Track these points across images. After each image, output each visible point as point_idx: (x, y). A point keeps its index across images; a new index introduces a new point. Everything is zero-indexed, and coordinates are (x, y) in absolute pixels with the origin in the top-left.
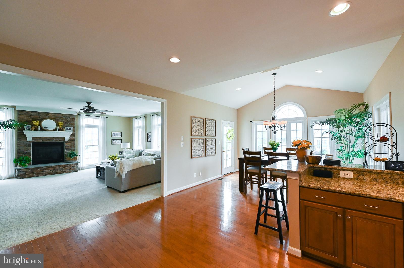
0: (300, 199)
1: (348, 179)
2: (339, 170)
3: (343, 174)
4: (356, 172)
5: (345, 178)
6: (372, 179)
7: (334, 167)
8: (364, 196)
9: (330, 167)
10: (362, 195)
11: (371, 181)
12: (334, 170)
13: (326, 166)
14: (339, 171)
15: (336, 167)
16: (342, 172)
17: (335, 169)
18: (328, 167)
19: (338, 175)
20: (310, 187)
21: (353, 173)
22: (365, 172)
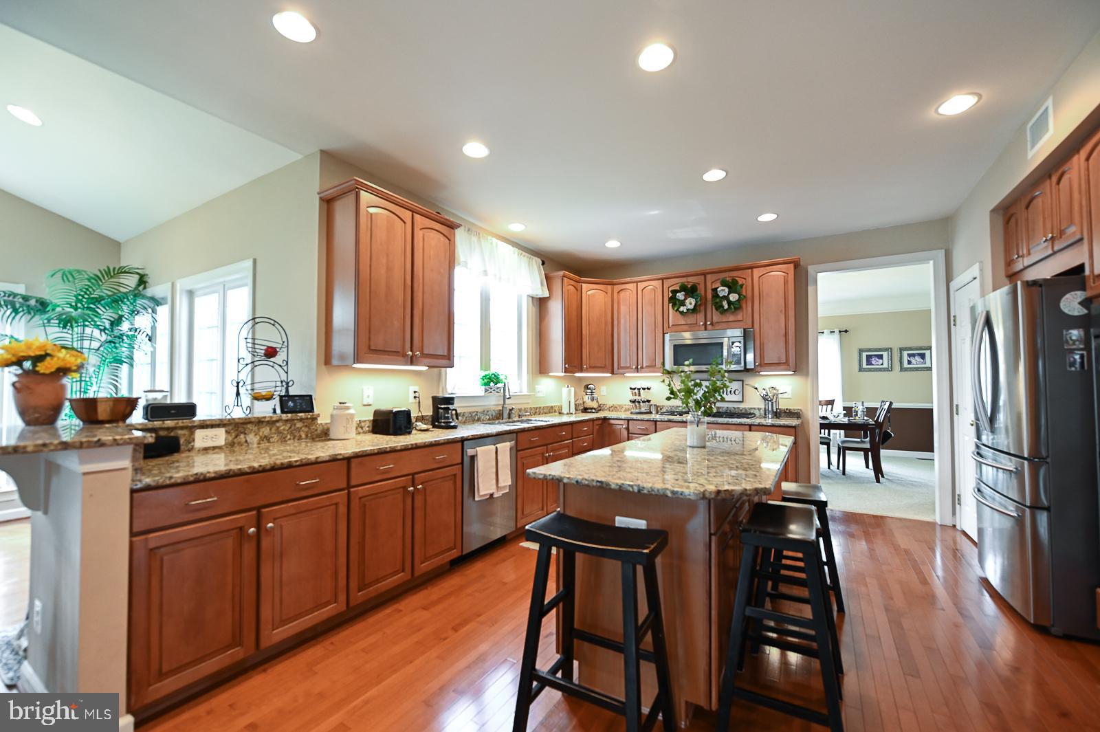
0: (133, 534)
1: (214, 448)
2: (192, 429)
3: (202, 438)
4: (230, 428)
5: (206, 449)
6: (261, 437)
7: (183, 423)
8: (297, 464)
9: (169, 423)
10: (295, 464)
11: (259, 444)
12: (180, 432)
13: (157, 424)
14: (192, 433)
15: (186, 422)
16: (199, 434)
17: (182, 428)
18: (165, 426)
19: (190, 443)
20: (173, 481)
21: (226, 431)
22: (249, 426)
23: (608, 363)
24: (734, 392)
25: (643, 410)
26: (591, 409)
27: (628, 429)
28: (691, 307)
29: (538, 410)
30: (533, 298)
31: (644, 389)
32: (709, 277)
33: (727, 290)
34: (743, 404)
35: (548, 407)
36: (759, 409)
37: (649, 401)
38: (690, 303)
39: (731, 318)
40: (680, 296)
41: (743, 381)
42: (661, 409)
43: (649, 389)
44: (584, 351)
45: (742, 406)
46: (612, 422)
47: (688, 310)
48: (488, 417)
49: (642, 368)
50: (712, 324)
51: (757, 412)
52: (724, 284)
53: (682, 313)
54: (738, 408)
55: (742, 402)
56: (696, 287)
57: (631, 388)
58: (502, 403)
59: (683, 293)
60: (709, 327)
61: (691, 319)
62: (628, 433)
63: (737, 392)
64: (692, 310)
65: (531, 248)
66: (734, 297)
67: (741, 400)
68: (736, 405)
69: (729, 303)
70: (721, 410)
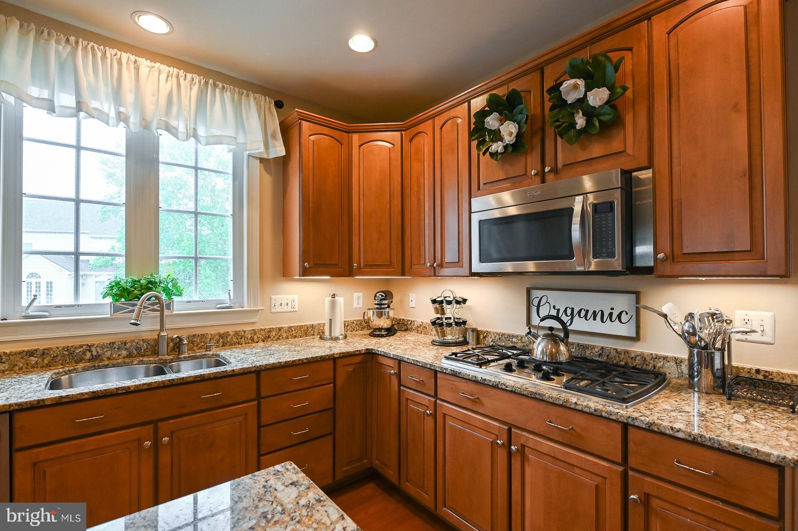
23: (396, 258)
24: (619, 316)
25: (449, 338)
26: (380, 329)
27: (398, 375)
28: (509, 139)
29: (274, 333)
30: (262, 160)
31: (449, 303)
32: (548, 70)
33: (581, 82)
34: (638, 344)
35: (301, 327)
36: (678, 362)
37: (464, 323)
38: (509, 131)
39: (597, 150)
40: (492, 122)
41: (638, 294)
42: (484, 338)
43: (465, 301)
44: (355, 239)
45: (637, 348)
46: (383, 360)
47: (505, 147)
48: (124, 353)
49: (441, 266)
50: (555, 171)
51: (671, 370)
52: (576, 72)
53: (494, 155)
54: (627, 352)
55: (637, 338)
56: (520, 97)
57: (434, 301)
58: (158, 327)
59: (495, 115)
60: (550, 177)
61: (517, 168)
62: (400, 385)
63: (624, 318)
64: (513, 145)
65: (257, 82)
66: (598, 97)
67: (634, 335)
68: (621, 346)
69: (590, 113)
70: (588, 353)
